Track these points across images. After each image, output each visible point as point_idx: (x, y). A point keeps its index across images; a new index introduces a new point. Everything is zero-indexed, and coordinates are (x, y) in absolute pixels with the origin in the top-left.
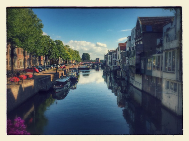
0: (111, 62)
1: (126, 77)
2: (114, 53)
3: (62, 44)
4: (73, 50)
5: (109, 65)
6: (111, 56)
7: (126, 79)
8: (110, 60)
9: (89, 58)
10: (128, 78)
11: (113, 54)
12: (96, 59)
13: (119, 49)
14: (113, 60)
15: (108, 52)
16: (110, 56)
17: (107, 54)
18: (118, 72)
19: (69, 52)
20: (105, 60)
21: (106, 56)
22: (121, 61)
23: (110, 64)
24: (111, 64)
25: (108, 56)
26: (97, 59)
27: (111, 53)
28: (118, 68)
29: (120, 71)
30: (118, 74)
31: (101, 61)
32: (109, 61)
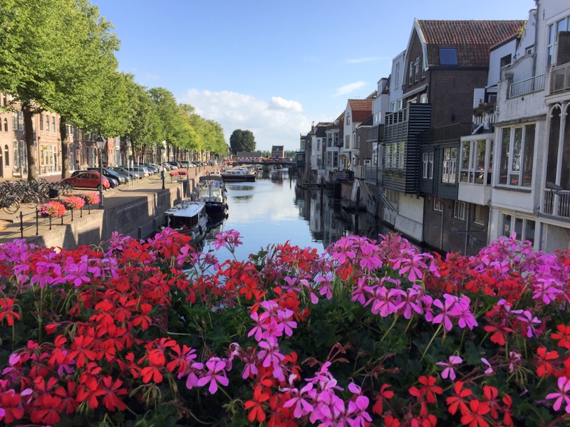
0: (320, 158)
1: (371, 203)
2: (333, 132)
3: (173, 100)
4: (203, 119)
5: (314, 166)
6: (321, 139)
7: (371, 209)
8: (320, 153)
9: (252, 144)
10: (379, 205)
11: (328, 132)
12: (274, 148)
13: (350, 119)
14: (330, 153)
15: (313, 127)
16: (319, 141)
17: (309, 135)
18: (344, 187)
19: (193, 124)
20: (303, 150)
21: (306, 140)
22: (353, 156)
23: (318, 164)
24: (322, 163)
25: (314, 139)
26: (278, 149)
27: (321, 130)
28: (345, 175)
29: (351, 185)
30: (343, 194)
31: (289, 154)
32: (316, 154)
